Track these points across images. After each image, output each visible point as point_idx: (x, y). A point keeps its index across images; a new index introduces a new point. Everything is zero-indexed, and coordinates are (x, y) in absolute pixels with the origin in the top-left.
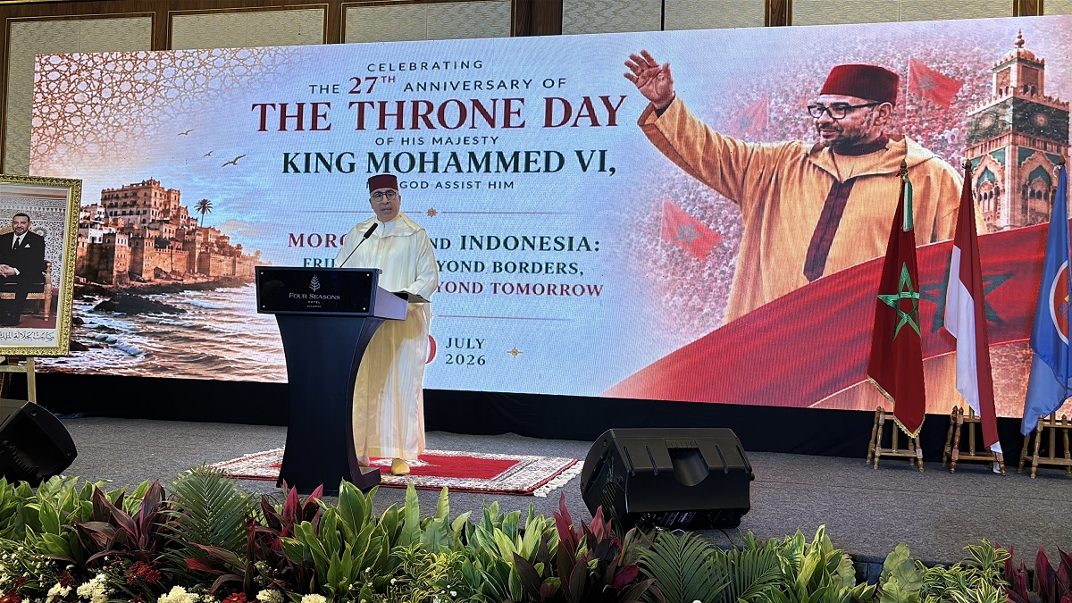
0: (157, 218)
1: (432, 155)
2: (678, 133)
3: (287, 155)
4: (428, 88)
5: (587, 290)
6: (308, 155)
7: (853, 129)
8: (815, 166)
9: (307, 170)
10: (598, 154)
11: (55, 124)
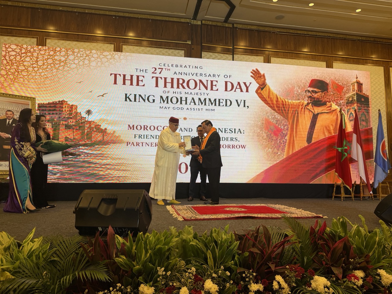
0: (66, 116)
1: (185, 98)
2: (268, 96)
3: (126, 95)
4: (183, 74)
5: (241, 147)
6: (135, 95)
7: (317, 98)
8: (308, 109)
9: (135, 101)
10: (243, 101)
11: (13, 74)
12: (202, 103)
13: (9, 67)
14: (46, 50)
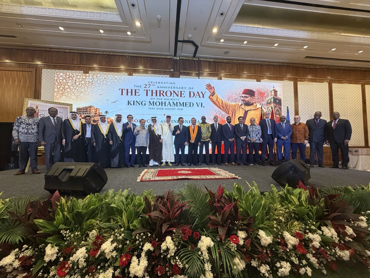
0: (93, 115)
1: (164, 102)
2: (216, 100)
3: (128, 101)
4: (163, 87)
6: (134, 101)
7: (248, 101)
8: (242, 108)
9: (134, 105)
10: (201, 104)
11: (62, 91)
12: (175, 105)
13: (59, 87)
14: (80, 76)
